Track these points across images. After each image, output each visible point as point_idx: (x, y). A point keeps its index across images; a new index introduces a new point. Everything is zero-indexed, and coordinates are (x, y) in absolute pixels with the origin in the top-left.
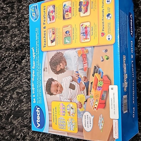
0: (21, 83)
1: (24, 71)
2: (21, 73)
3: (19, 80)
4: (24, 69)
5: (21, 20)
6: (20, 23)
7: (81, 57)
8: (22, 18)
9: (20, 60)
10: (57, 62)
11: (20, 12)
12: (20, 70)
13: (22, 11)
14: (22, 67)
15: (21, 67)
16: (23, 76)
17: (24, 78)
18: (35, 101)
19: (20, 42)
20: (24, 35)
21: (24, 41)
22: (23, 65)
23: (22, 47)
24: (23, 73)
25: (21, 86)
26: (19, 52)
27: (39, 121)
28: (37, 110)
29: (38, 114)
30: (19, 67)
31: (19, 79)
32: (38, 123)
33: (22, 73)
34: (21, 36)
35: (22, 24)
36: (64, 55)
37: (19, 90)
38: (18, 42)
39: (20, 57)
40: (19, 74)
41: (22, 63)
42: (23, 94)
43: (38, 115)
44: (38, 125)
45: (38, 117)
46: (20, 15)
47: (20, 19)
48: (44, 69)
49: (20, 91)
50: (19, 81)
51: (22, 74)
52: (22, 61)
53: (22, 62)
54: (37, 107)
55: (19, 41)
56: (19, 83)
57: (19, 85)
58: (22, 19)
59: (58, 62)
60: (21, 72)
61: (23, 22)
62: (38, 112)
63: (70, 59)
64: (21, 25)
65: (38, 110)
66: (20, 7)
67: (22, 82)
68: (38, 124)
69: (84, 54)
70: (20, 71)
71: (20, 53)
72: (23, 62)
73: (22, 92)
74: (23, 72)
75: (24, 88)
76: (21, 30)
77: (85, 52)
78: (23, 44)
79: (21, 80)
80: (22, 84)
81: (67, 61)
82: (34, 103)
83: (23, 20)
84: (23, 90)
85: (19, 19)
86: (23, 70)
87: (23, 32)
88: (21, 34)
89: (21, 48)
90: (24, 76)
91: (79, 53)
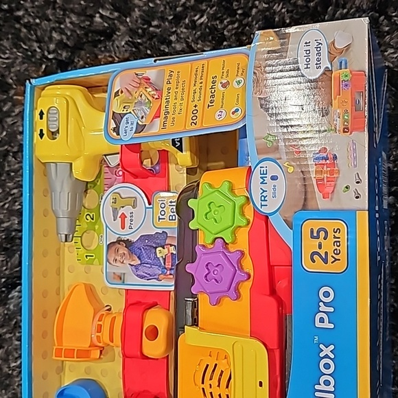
0: (7, 370)
1: (17, 325)
2: (8, 336)
4: (15, 320)
5: (7, 151)
6: (4, 160)
8: (12, 144)
11: (6, 122)
13: (9, 120)
14: (9, 313)
15: (6, 312)
17: (17, 353)
19: (5, 225)
20: (17, 204)
21: (17, 222)
23: (9, 246)
24: (15, 335)
33: (10, 335)
34: (7, 206)
35: (9, 166)
46: (5, 133)
47: (6, 147)
51: (10, 338)
53: (10, 296)
58: (9, 148)
60: (5, 330)
61: (13, 157)
64: (7, 169)
66: (4, 106)
67: (9, 367)
72: (12, 298)
75: (14, 389)
76: (9, 184)
78: (14, 233)
80: (9, 374)
83: (15, 149)
84: (14, 393)
85: (3, 146)
86: (13, 323)
87: (14, 194)
88: (7, 199)
90: (16, 345)
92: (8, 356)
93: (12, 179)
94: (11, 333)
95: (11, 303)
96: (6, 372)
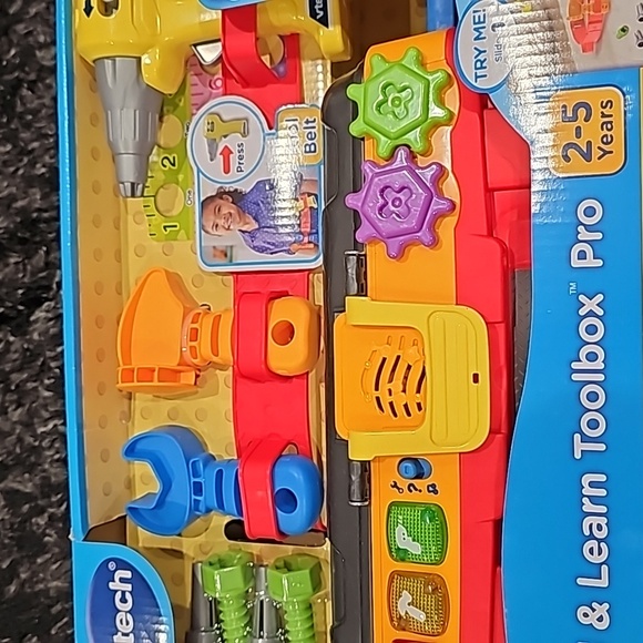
92: (32, 418)
93: (28, 126)
94: (35, 381)
95: (34, 330)
96: (29, 444)
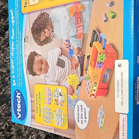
3: (2, 57)
7: (74, 18)
9: (3, 31)
10: (40, 28)
12: (4, 43)
16: (7, 52)
18: (15, 83)
22: (7, 37)
25: (5, 64)
26: (2, 20)
27: (20, 110)
28: (17, 95)
29: (19, 100)
30: (2, 40)
31: (3, 55)
32: (18, 112)
36: (50, 17)
37: (3, 70)
38: (2, 8)
39: (3, 27)
40: (3, 49)
41: (5, 34)
42: (7, 74)
43: (19, 102)
44: (19, 116)
45: (18, 104)
48: (25, 39)
49: (5, 71)
50: (3, 59)
52: (6, 32)
54: (17, 91)
55: (2, 6)
56: (3, 60)
57: (2, 63)
59: (42, 27)
62: (19, 98)
63: (58, 21)
65: (19, 95)
68: (19, 114)
69: (77, 12)
70: (3, 45)
71: (4, 22)
73: (6, 72)
74: (7, 46)
77: (80, 9)
79: (5, 57)
81: (54, 25)
82: (14, 85)
89: (4, 15)
91: (70, 11)
